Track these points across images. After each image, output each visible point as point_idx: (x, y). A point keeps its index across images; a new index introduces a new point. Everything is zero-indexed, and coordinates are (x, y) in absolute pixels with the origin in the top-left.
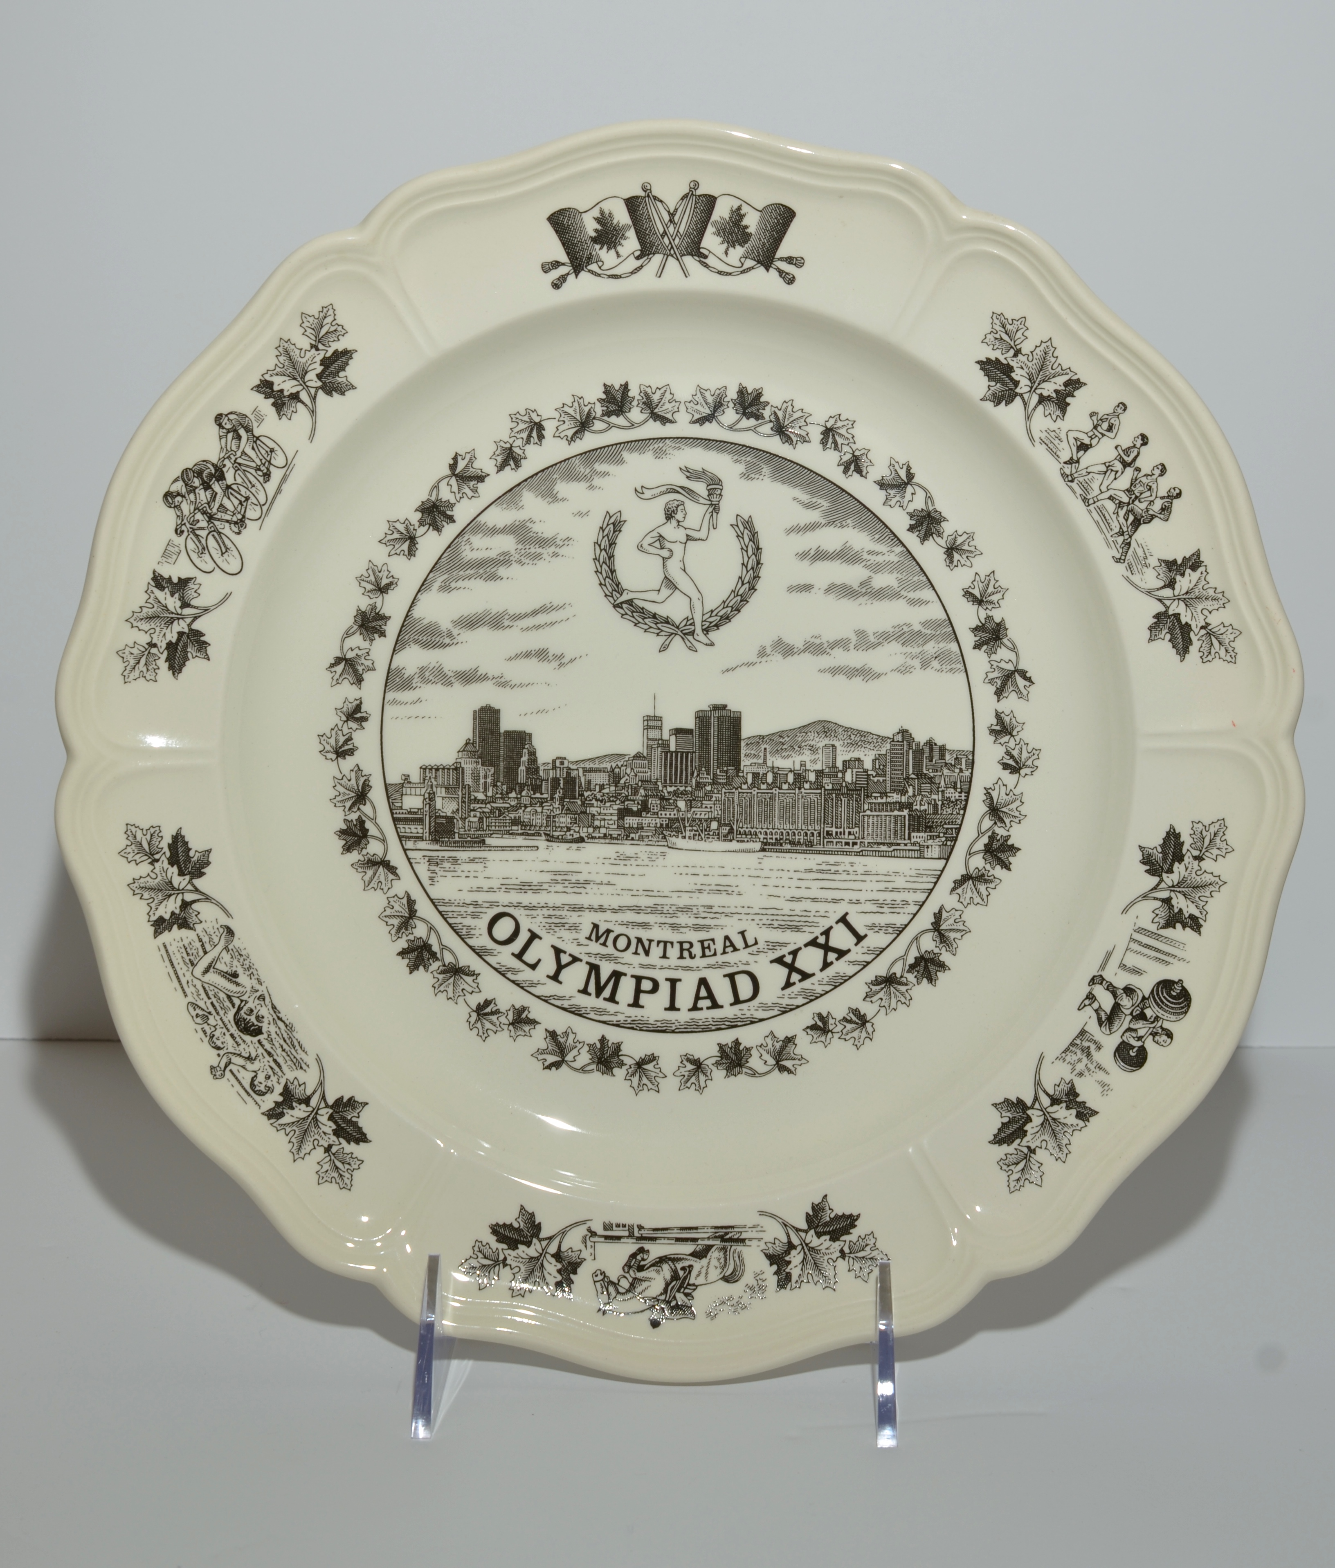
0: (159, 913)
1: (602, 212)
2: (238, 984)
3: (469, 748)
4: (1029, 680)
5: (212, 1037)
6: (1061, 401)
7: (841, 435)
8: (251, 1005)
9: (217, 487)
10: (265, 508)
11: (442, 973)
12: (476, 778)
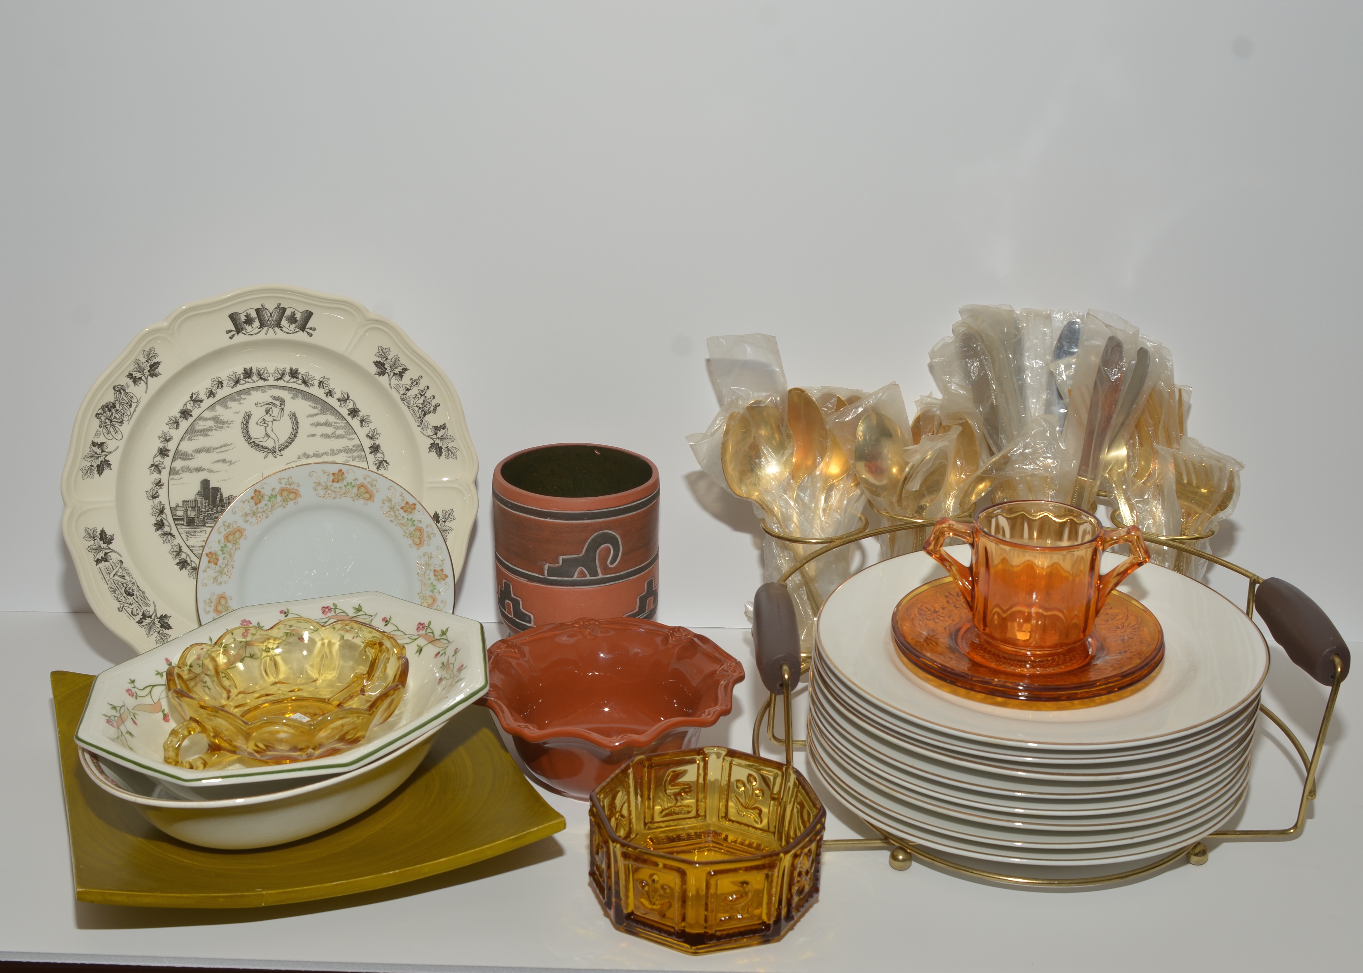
0: (97, 557)
1: (247, 313)
2: (125, 579)
3: (199, 493)
4: (388, 463)
5: (117, 598)
6: (401, 375)
7: (325, 383)
8: (130, 586)
9: (113, 411)
10: (130, 417)
11: (191, 570)
12: (202, 504)
